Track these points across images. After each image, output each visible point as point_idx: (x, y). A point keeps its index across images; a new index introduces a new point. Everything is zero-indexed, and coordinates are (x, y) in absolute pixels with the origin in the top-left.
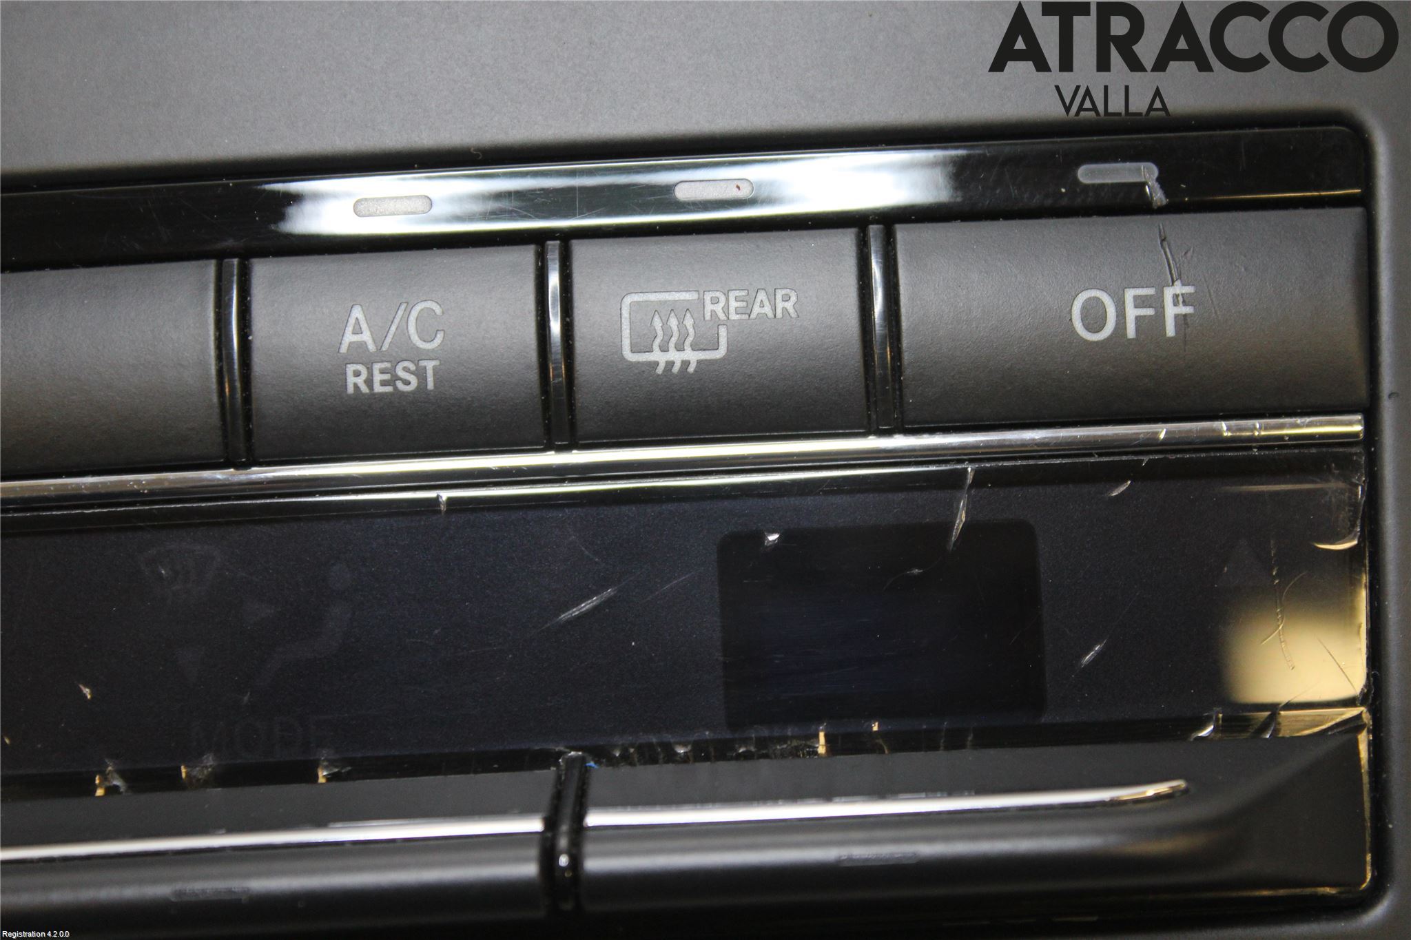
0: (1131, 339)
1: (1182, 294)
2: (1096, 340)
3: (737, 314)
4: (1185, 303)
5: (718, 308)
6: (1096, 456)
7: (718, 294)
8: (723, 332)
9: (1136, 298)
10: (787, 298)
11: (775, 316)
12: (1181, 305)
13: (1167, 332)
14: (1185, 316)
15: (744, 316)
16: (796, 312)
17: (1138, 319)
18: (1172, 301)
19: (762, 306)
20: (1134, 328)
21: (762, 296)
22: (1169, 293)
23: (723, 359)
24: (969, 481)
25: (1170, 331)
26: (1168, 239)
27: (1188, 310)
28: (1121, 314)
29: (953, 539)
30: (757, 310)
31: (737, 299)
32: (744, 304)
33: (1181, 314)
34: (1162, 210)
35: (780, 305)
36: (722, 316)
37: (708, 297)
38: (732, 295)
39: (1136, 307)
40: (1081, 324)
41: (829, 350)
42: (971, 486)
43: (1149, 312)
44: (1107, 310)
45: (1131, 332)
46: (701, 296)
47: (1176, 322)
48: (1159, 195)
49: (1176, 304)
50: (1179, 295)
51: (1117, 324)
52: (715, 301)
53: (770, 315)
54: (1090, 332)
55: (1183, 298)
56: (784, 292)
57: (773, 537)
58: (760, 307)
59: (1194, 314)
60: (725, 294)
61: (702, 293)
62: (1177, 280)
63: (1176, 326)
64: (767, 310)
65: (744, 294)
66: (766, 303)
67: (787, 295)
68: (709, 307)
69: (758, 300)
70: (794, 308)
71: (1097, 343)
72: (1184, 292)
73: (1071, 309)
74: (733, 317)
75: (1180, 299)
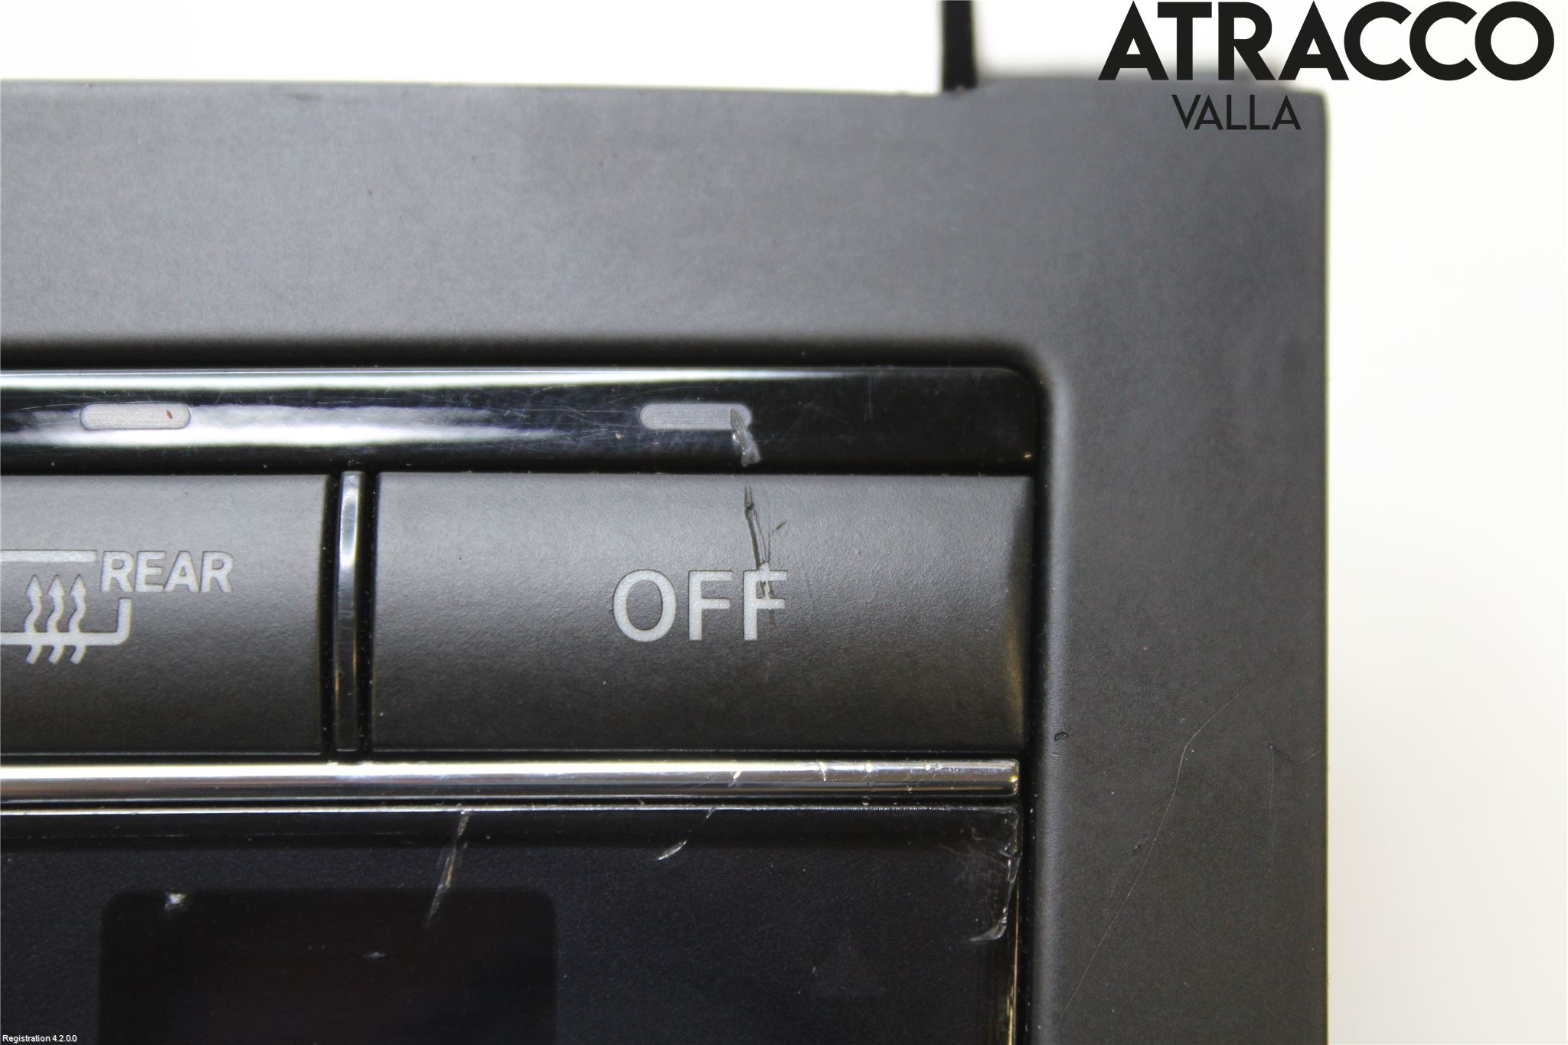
0: (694, 642)
1: (770, 582)
2: (646, 640)
3: (148, 583)
4: (773, 595)
5: (122, 577)
6: (643, 803)
7: (123, 556)
8: (126, 609)
9: (704, 584)
10: (219, 566)
11: (200, 589)
12: (767, 596)
13: (746, 632)
14: (772, 611)
15: (156, 587)
16: (230, 584)
17: (707, 615)
18: (755, 591)
19: (184, 574)
20: (700, 626)
21: (184, 561)
22: (751, 581)
23: (125, 646)
24: (461, 831)
25: (751, 633)
26: (755, 508)
27: (777, 604)
28: (683, 607)
29: (432, 912)
30: (175, 579)
31: (151, 564)
32: (159, 571)
33: (767, 610)
34: (755, 469)
35: (209, 574)
36: (126, 586)
37: (109, 559)
38: (144, 558)
39: (704, 597)
40: (626, 617)
41: (273, 639)
42: (463, 839)
43: (723, 605)
44: (664, 599)
45: (696, 632)
46: (100, 557)
47: (758, 620)
48: (750, 449)
49: (760, 595)
50: (765, 583)
51: (677, 618)
52: (119, 566)
53: (194, 587)
54: (638, 628)
55: (771, 587)
56: (216, 556)
57: (175, 899)
58: (181, 576)
59: (785, 610)
60: (133, 557)
61: (101, 553)
62: (764, 562)
63: (758, 626)
64: (191, 581)
65: (160, 558)
66: (190, 571)
67: (218, 560)
68: (109, 573)
69: (179, 566)
70: (228, 579)
71: (646, 644)
72: (772, 579)
73: (614, 596)
74: (142, 588)
75: (767, 589)
